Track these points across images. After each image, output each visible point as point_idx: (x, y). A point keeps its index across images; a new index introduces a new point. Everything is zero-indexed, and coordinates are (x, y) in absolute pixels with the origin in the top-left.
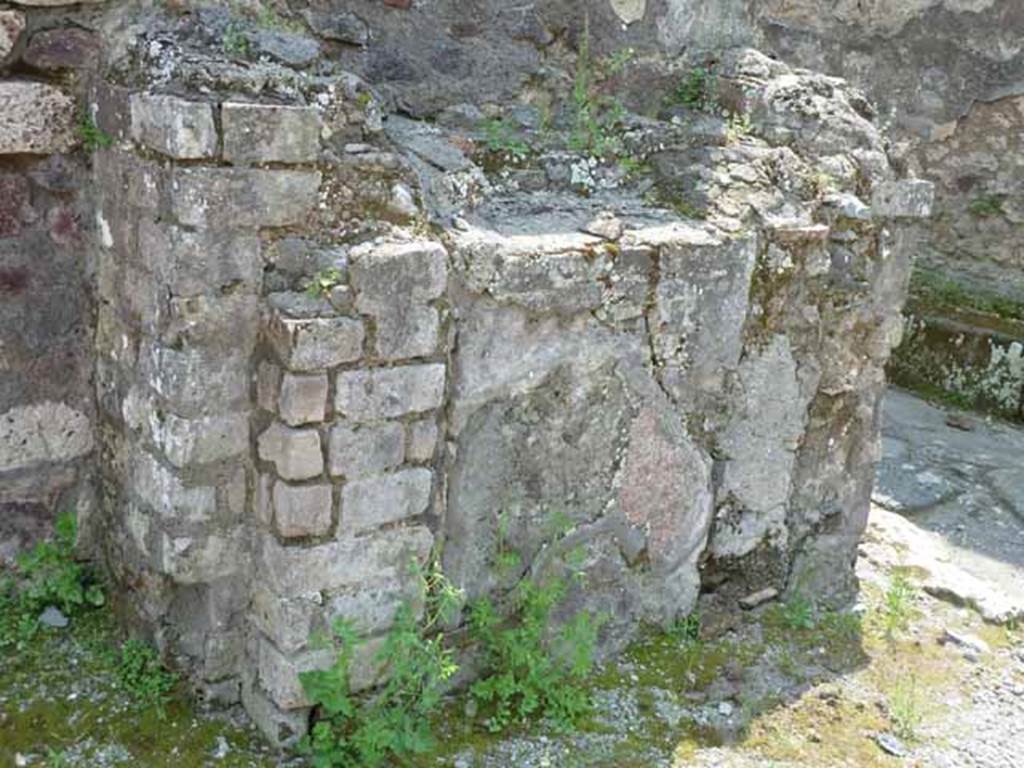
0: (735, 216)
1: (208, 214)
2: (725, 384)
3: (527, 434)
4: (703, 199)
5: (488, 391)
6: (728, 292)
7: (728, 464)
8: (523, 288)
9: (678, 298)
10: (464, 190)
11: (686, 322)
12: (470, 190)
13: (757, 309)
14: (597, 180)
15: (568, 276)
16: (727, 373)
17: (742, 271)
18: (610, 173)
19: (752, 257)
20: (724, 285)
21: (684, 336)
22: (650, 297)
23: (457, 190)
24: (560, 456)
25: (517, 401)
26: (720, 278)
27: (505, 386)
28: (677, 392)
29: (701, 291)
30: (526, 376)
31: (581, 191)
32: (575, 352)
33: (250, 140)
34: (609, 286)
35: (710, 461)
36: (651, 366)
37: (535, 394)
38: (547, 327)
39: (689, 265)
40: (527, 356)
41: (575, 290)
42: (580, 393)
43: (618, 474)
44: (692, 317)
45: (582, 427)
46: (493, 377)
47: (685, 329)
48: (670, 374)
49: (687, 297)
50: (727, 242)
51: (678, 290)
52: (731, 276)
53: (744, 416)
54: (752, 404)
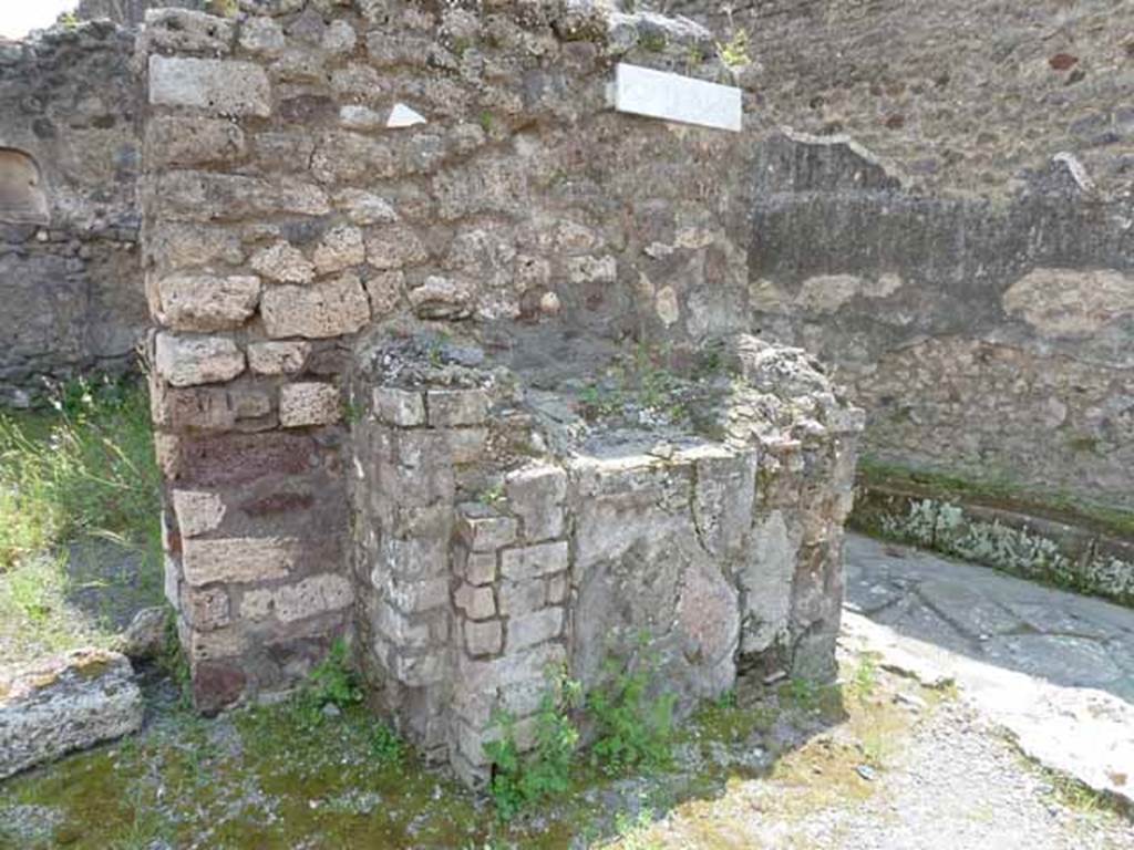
0: (742, 438)
1: (421, 458)
2: (743, 543)
3: (621, 582)
4: (721, 429)
5: (594, 557)
6: (741, 486)
7: (749, 594)
8: (613, 492)
9: (710, 491)
10: (574, 433)
11: (716, 506)
12: (578, 434)
13: (760, 495)
14: (655, 420)
15: (641, 483)
16: (744, 536)
17: (749, 470)
18: (663, 415)
19: (755, 463)
20: (738, 482)
21: (715, 514)
22: (693, 492)
23: (570, 434)
24: (642, 594)
25: (613, 562)
26: (735, 478)
27: (605, 553)
28: (713, 550)
29: (724, 486)
30: (618, 546)
31: (646, 428)
32: (647, 529)
33: (444, 412)
34: (667, 486)
35: (737, 592)
36: (696, 535)
37: (624, 556)
38: (629, 515)
39: (715, 471)
40: (619, 534)
41: (646, 491)
42: (652, 554)
43: (680, 604)
44: (720, 502)
45: (655, 575)
46: (597, 548)
47: (715, 511)
48: (707, 539)
49: (715, 491)
50: (738, 455)
51: (710, 487)
52: (742, 476)
53: (757, 562)
54: (761, 555)
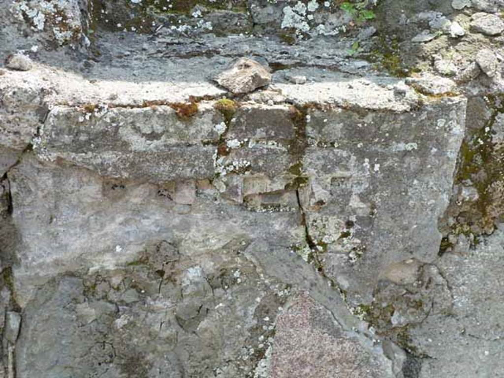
0: (451, 75)
2: (420, 278)
3: (116, 314)
5: (57, 263)
6: (419, 172)
7: (425, 365)
9: (339, 173)
10: (39, 21)
11: (355, 202)
13: (469, 193)
14: (313, 25)
15: (153, 136)
16: (422, 267)
18: (333, 19)
20: (413, 163)
21: (353, 219)
22: (296, 169)
23: (28, 20)
24: (169, 341)
25: (101, 277)
26: (406, 153)
27: (81, 259)
28: (344, 283)
29: (377, 167)
30: (110, 250)
32: (185, 226)
34: (224, 151)
35: (401, 357)
36: (307, 250)
37: (127, 269)
38: (136, 196)
40: (111, 227)
41: (165, 155)
42: (193, 274)
43: (262, 363)
44: (363, 197)
45: (201, 312)
46: (63, 247)
47: (354, 211)
48: (334, 260)
49: (354, 173)
50: (418, 107)
51: (339, 163)
52: (423, 152)
53: (449, 314)
54: (461, 302)
